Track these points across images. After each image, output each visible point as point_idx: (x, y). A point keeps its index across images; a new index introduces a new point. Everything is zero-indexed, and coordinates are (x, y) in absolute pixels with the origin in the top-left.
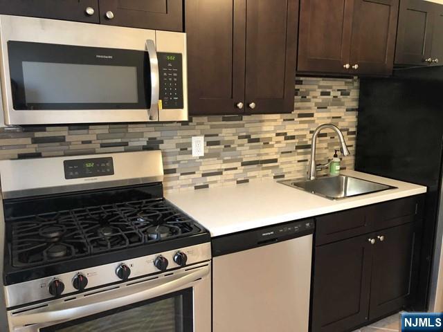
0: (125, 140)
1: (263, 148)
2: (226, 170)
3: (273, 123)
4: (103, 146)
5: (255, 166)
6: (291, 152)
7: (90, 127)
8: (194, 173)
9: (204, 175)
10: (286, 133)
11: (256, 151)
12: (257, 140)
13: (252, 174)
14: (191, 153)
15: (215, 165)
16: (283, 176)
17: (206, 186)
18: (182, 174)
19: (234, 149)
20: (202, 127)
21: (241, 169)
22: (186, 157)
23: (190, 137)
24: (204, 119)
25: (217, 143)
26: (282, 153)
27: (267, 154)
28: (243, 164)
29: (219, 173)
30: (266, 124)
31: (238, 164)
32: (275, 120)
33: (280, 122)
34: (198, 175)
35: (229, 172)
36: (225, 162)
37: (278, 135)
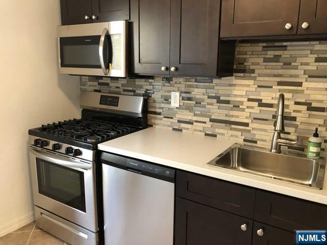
0: (134, 89)
1: (232, 110)
2: (196, 121)
3: (245, 89)
4: (124, 90)
5: (224, 125)
6: (267, 120)
8: (172, 118)
9: (179, 121)
10: (261, 100)
11: (226, 112)
12: (228, 102)
13: (221, 131)
14: (170, 103)
15: (188, 116)
16: (256, 142)
17: (181, 130)
18: (164, 117)
19: (205, 107)
20: (179, 85)
21: (209, 124)
22: (167, 106)
23: (170, 92)
24: (181, 80)
25: (189, 99)
26: (254, 119)
27: (238, 117)
28: (211, 120)
29: (191, 123)
30: (236, 88)
31: (207, 120)
32: (248, 86)
33: (253, 88)
34: (175, 120)
35: (199, 124)
36: (195, 115)
37: (249, 100)
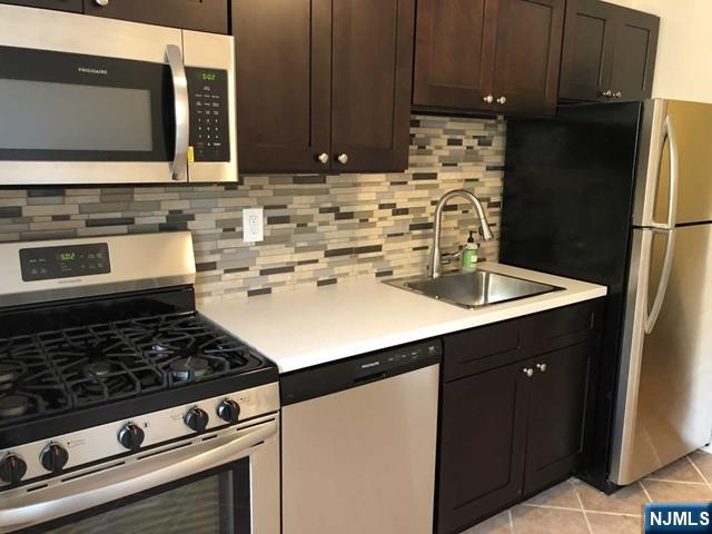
0: (128, 215)
1: (360, 228)
2: (300, 263)
3: (374, 189)
4: (90, 224)
5: (347, 257)
6: (402, 234)
7: (68, 191)
8: (247, 269)
9: (264, 273)
10: (395, 205)
11: (348, 233)
12: (350, 215)
13: (344, 269)
14: (241, 235)
15: (283, 256)
16: (390, 273)
17: (267, 291)
18: (226, 271)
19: (313, 230)
20: (260, 193)
21: (324, 262)
22: (232, 243)
23: (239, 209)
24: (264, 180)
25: (285, 220)
26: (389, 236)
27: (365, 238)
28: (328, 254)
29: (289, 269)
30: (364, 189)
31: (320, 255)
32: (378, 184)
33: (385, 187)
34: (254, 272)
35: (305, 267)
36: (298, 250)
37: (382, 207)
